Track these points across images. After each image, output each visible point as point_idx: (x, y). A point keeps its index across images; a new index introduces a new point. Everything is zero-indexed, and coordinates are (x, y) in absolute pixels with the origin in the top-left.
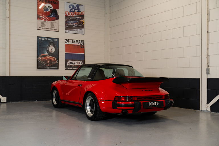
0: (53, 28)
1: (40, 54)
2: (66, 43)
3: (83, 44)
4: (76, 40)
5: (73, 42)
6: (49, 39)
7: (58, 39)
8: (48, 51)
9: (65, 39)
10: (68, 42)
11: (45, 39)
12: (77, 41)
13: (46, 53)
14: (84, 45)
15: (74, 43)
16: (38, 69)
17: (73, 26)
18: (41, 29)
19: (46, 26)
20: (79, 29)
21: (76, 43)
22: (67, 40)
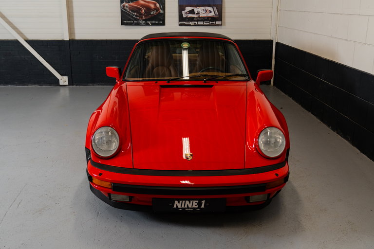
16: (122, 25)
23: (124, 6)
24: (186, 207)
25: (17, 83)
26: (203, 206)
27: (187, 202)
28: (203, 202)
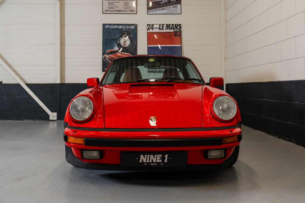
0: (127, 10)
1: (107, 50)
2: (149, 31)
3: (178, 30)
4: (167, 25)
5: (161, 28)
6: (120, 27)
7: (136, 26)
8: (119, 46)
9: (148, 25)
10: (153, 29)
11: (115, 27)
12: (168, 26)
13: (116, 48)
14: (181, 31)
15: (163, 29)
16: (103, 71)
17: (161, 3)
18: (109, 12)
19: (116, 7)
20: (172, 6)
21: (166, 29)
22: (151, 25)
23: (105, 57)
24: (151, 161)
25: (14, 118)
26: (166, 161)
27: (152, 156)
28: (166, 156)
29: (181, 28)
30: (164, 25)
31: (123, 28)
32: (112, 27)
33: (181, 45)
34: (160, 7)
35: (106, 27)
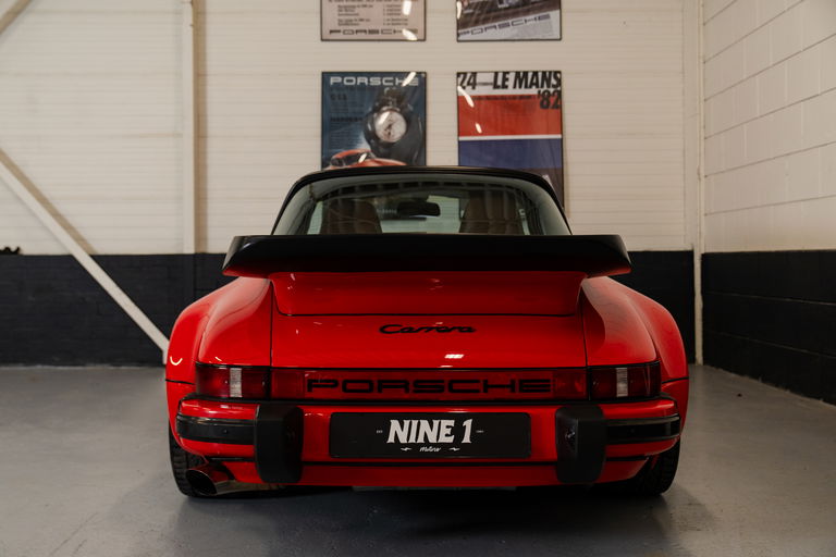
0: (397, 29)
1: (334, 154)
2: (462, 92)
3: (552, 90)
4: (518, 73)
5: (499, 83)
6: (376, 81)
7: (423, 78)
8: (372, 136)
9: (459, 74)
10: (474, 85)
11: (360, 80)
12: (521, 78)
13: (364, 147)
14: (560, 93)
15: (505, 87)
17: (500, 6)
18: (340, 36)
19: (361, 20)
20: (532, 17)
21: (515, 87)
22: (469, 75)
29: (559, 82)
30: (508, 73)
31: (384, 83)
32: (351, 81)
33: (562, 133)
34: (496, 18)
35: (333, 80)
